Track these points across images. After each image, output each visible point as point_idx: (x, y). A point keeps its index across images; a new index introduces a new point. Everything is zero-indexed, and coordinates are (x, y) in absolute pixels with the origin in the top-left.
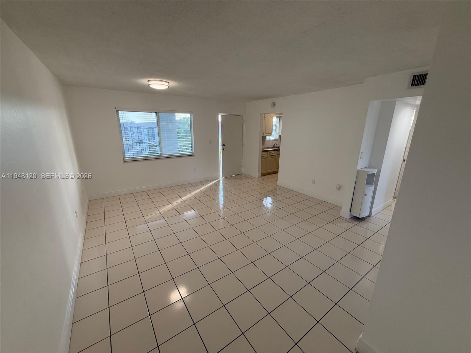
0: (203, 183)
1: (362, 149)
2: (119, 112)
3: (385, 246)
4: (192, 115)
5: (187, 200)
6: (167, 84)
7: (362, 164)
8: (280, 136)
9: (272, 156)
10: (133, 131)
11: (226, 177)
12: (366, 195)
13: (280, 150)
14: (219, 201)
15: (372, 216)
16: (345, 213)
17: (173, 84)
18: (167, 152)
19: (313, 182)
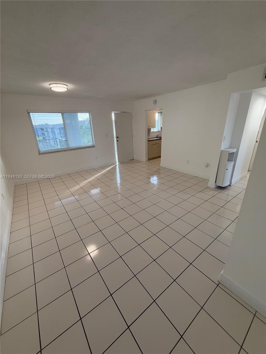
0: (103, 168)
1: (225, 134)
2: (30, 113)
3: (241, 206)
4: (90, 114)
5: (92, 181)
6: (66, 87)
7: (224, 146)
8: (161, 128)
9: (156, 144)
10: (48, 131)
11: (121, 162)
12: (227, 169)
13: (161, 139)
14: (116, 181)
15: (232, 185)
16: (212, 184)
17: (71, 86)
18: (72, 145)
19: (188, 162)
